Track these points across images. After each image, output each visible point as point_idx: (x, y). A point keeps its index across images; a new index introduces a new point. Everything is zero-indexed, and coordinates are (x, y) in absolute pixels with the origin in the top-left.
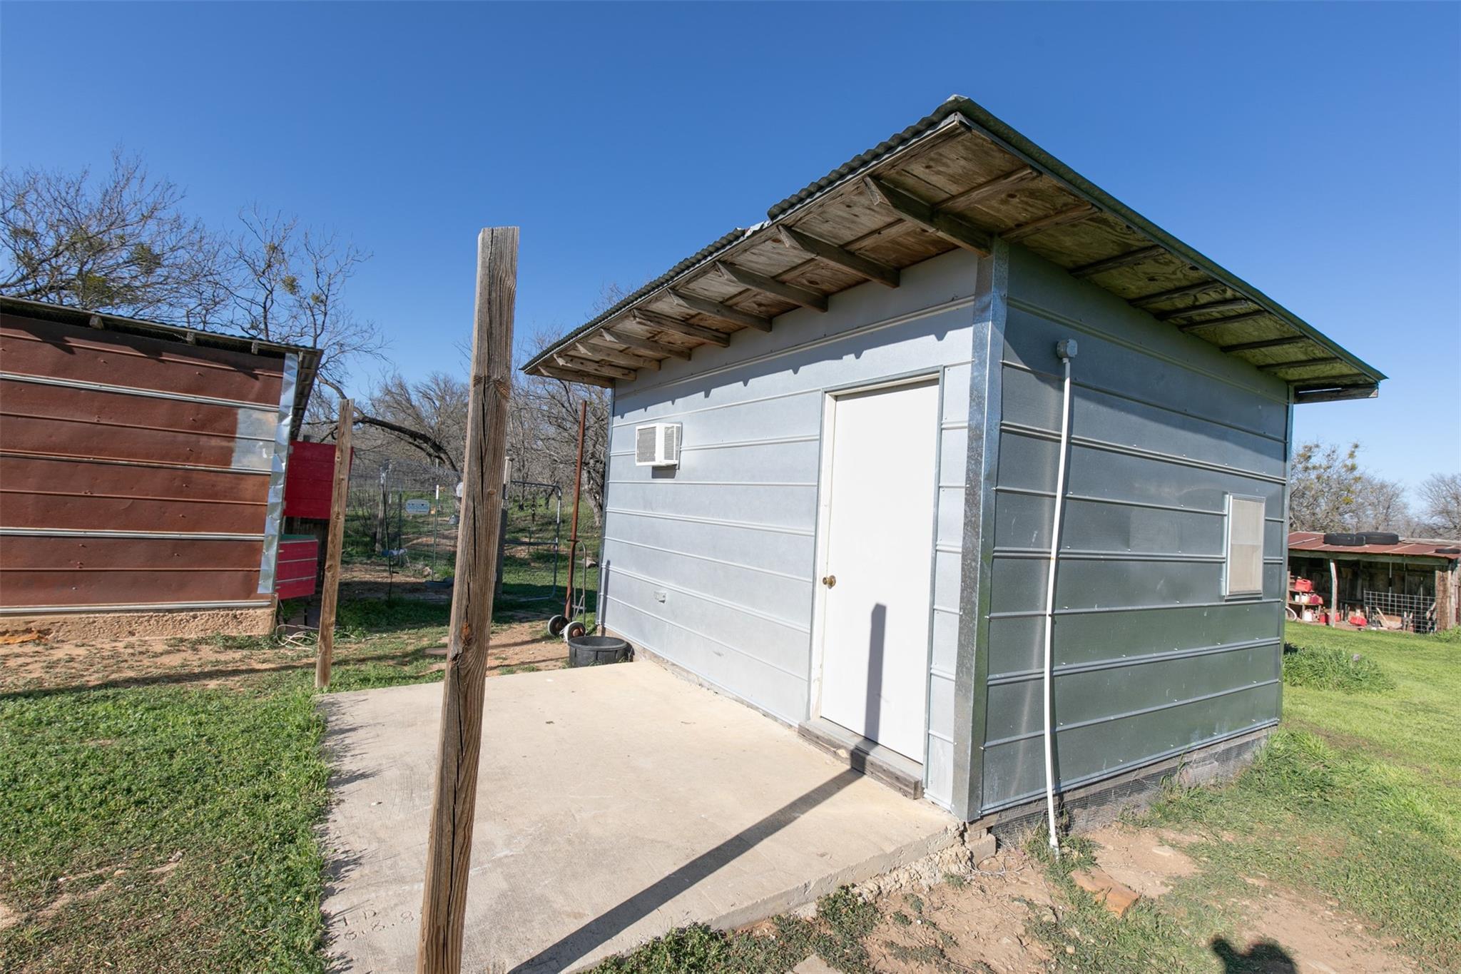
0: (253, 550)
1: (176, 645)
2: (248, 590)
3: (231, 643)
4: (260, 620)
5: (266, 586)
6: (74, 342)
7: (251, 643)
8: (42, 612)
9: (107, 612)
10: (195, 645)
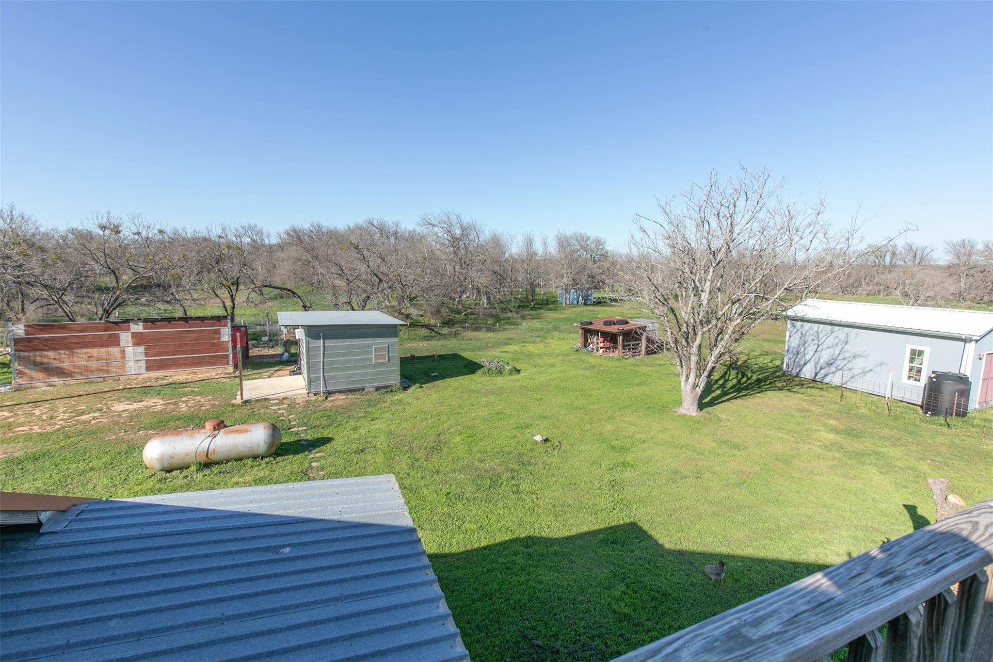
0: (227, 356)
1: (217, 374)
2: (228, 363)
3: (226, 374)
4: (231, 369)
5: (231, 362)
6: (190, 322)
7: (230, 374)
8: (195, 369)
9: (204, 369)
10: (220, 374)
